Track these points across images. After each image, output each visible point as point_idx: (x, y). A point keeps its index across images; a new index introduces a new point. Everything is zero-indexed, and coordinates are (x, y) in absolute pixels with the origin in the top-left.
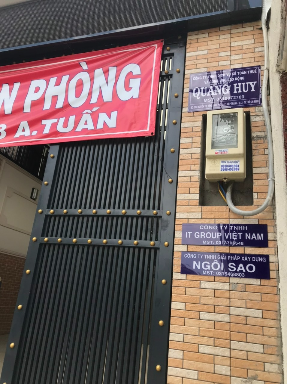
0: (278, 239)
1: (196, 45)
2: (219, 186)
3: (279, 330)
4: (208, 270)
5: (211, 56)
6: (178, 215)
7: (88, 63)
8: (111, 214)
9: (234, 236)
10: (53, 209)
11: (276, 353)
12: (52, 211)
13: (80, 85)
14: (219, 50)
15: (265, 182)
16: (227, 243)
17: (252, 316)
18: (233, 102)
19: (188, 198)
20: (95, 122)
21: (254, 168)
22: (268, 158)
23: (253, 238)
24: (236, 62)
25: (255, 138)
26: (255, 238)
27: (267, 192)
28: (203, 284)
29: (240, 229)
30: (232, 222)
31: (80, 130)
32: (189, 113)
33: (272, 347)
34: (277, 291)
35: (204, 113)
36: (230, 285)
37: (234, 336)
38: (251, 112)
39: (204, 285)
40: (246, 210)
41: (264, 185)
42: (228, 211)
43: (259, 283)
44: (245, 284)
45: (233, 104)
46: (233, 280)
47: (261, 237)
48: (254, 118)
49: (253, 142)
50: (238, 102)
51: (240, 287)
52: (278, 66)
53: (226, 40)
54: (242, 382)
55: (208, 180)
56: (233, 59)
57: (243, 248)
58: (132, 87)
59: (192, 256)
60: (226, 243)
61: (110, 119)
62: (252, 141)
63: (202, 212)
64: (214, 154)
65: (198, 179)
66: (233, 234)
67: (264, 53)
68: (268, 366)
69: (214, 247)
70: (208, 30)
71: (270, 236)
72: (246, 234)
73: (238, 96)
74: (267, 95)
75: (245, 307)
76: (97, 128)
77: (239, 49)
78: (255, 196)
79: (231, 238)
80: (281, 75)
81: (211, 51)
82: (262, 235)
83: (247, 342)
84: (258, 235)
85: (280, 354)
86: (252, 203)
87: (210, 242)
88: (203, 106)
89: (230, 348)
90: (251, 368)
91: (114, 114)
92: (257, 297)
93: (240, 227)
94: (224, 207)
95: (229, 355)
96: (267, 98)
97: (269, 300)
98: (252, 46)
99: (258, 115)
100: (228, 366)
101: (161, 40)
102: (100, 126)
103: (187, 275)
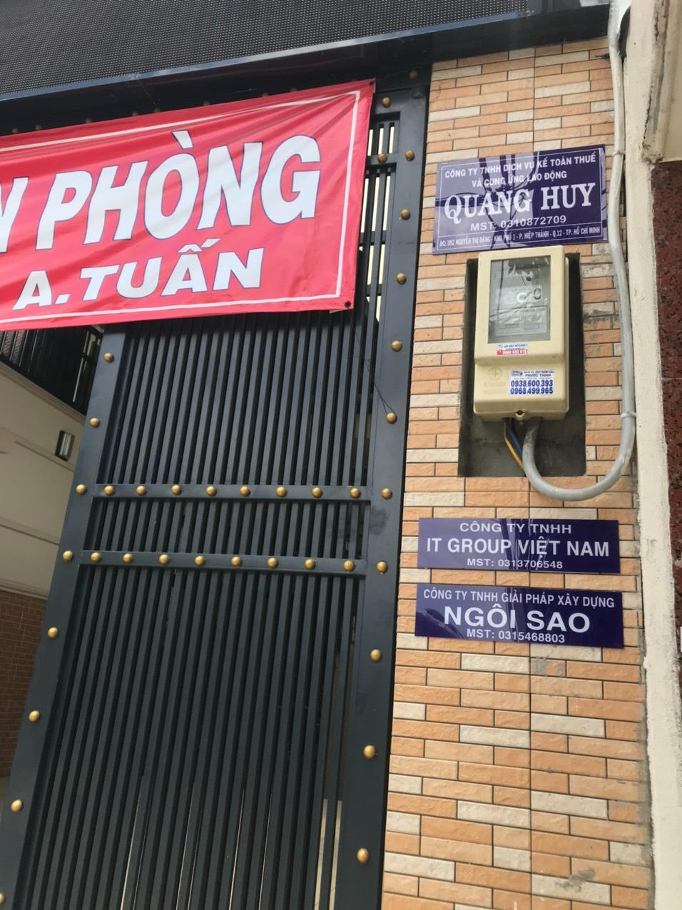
0: (643, 554)
1: (453, 93)
2: (505, 430)
3: (644, 766)
4: (479, 627)
5: (486, 120)
6: (409, 499)
7: (193, 133)
8: (251, 496)
9: (540, 547)
10: (111, 483)
11: (638, 819)
12: (109, 488)
13: (173, 185)
14: (508, 107)
15: (615, 420)
16: (524, 563)
17: (581, 733)
18: (539, 230)
19: (433, 460)
20: (210, 275)
21: (587, 389)
22: (621, 364)
23: (584, 551)
24: (547, 135)
25: (590, 317)
26: (590, 551)
27: (619, 445)
28: (467, 660)
29: (556, 531)
30: (536, 514)
31: (174, 292)
32: (437, 257)
33: (628, 804)
34: (641, 675)
35: (472, 258)
36: (530, 661)
37: (539, 779)
38: (581, 254)
39: (470, 661)
40: (567, 486)
41: (611, 427)
42: (526, 488)
43: (598, 658)
44: (566, 660)
45: (540, 235)
46: (537, 650)
47: (602, 549)
48: (588, 269)
49: (586, 326)
50: (550, 231)
51: (553, 667)
52: (645, 146)
53: (524, 84)
54: (558, 886)
55: (480, 417)
56: (541, 127)
57: (562, 575)
58: (299, 193)
59: (441, 594)
60: (522, 565)
61: (246, 267)
62: (584, 325)
63: (465, 491)
64: (494, 354)
65: (455, 414)
66: (538, 542)
67: (612, 115)
68: (617, 850)
69: (493, 573)
70: (482, 57)
71: (625, 548)
72: (569, 544)
73: (551, 217)
74: (620, 216)
75: (565, 713)
76: (215, 288)
77: (554, 104)
78: (590, 453)
79: (533, 552)
80: (652, 167)
81: (489, 110)
82: (606, 544)
83: (569, 794)
84: (597, 544)
85: (647, 821)
86: (582, 471)
87: (485, 562)
88: (470, 241)
89: (530, 809)
90: (578, 854)
91: (256, 256)
92: (593, 689)
93: (555, 526)
94: (518, 479)
95: (527, 825)
96: (620, 223)
97: (620, 697)
98: (586, 98)
99: (598, 264)
100: (526, 850)
101: (370, 80)
102: (221, 283)
103: (430, 639)
